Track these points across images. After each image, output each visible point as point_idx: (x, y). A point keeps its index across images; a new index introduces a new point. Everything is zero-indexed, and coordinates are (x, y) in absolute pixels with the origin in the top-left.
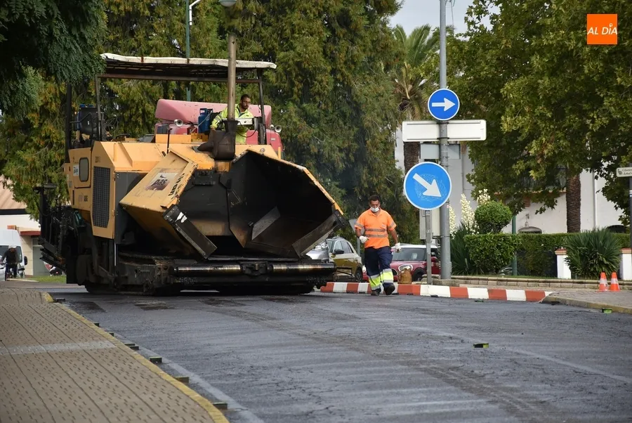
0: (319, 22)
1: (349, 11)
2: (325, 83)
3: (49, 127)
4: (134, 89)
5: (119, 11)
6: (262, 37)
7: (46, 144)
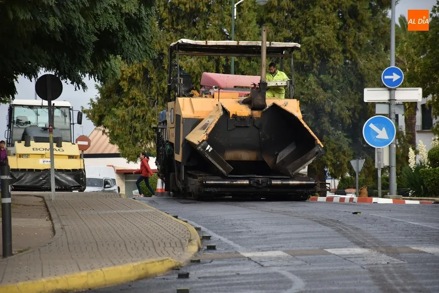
0: (334, 15)
1: (357, 6)
2: (337, 60)
3: (135, 92)
4: (195, 64)
5: (185, 8)
6: (291, 26)
7: (133, 103)
